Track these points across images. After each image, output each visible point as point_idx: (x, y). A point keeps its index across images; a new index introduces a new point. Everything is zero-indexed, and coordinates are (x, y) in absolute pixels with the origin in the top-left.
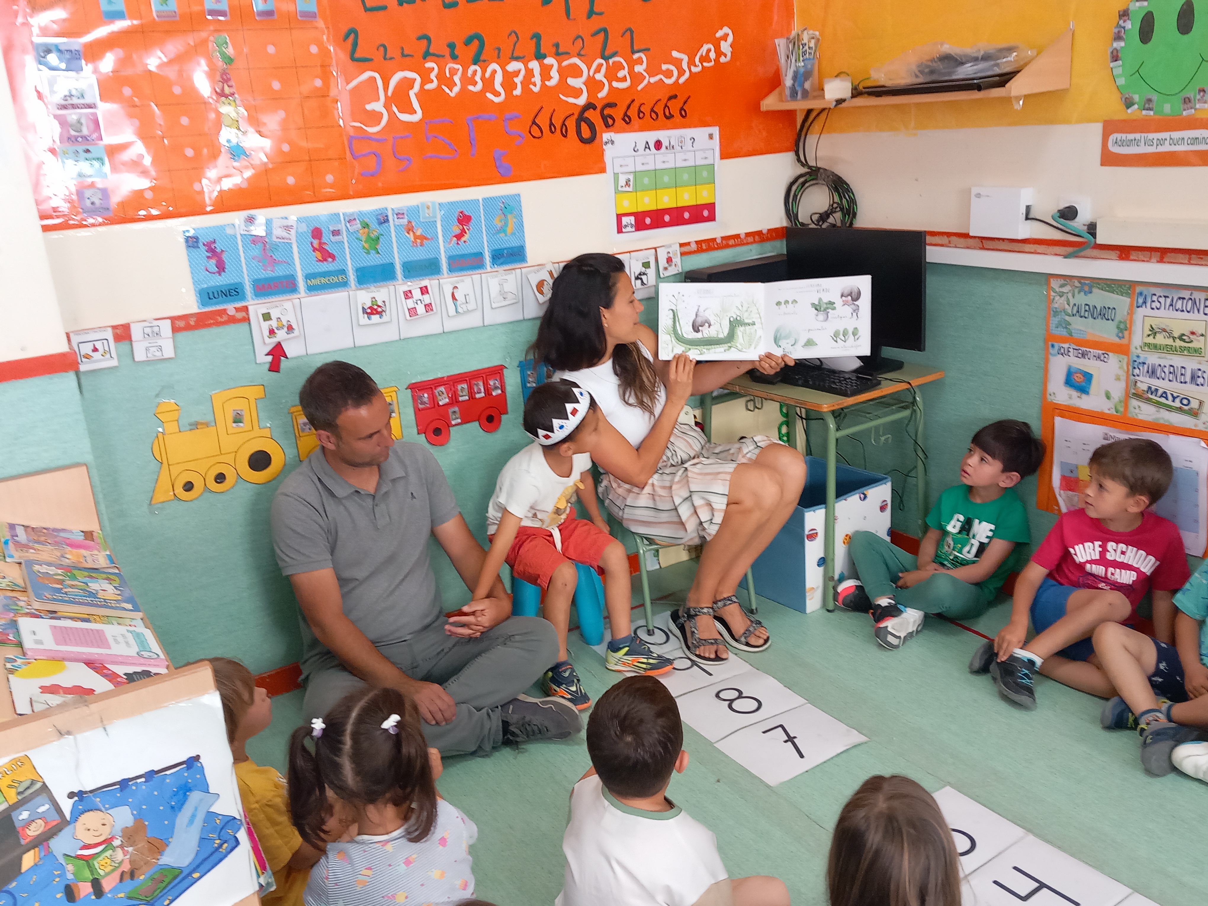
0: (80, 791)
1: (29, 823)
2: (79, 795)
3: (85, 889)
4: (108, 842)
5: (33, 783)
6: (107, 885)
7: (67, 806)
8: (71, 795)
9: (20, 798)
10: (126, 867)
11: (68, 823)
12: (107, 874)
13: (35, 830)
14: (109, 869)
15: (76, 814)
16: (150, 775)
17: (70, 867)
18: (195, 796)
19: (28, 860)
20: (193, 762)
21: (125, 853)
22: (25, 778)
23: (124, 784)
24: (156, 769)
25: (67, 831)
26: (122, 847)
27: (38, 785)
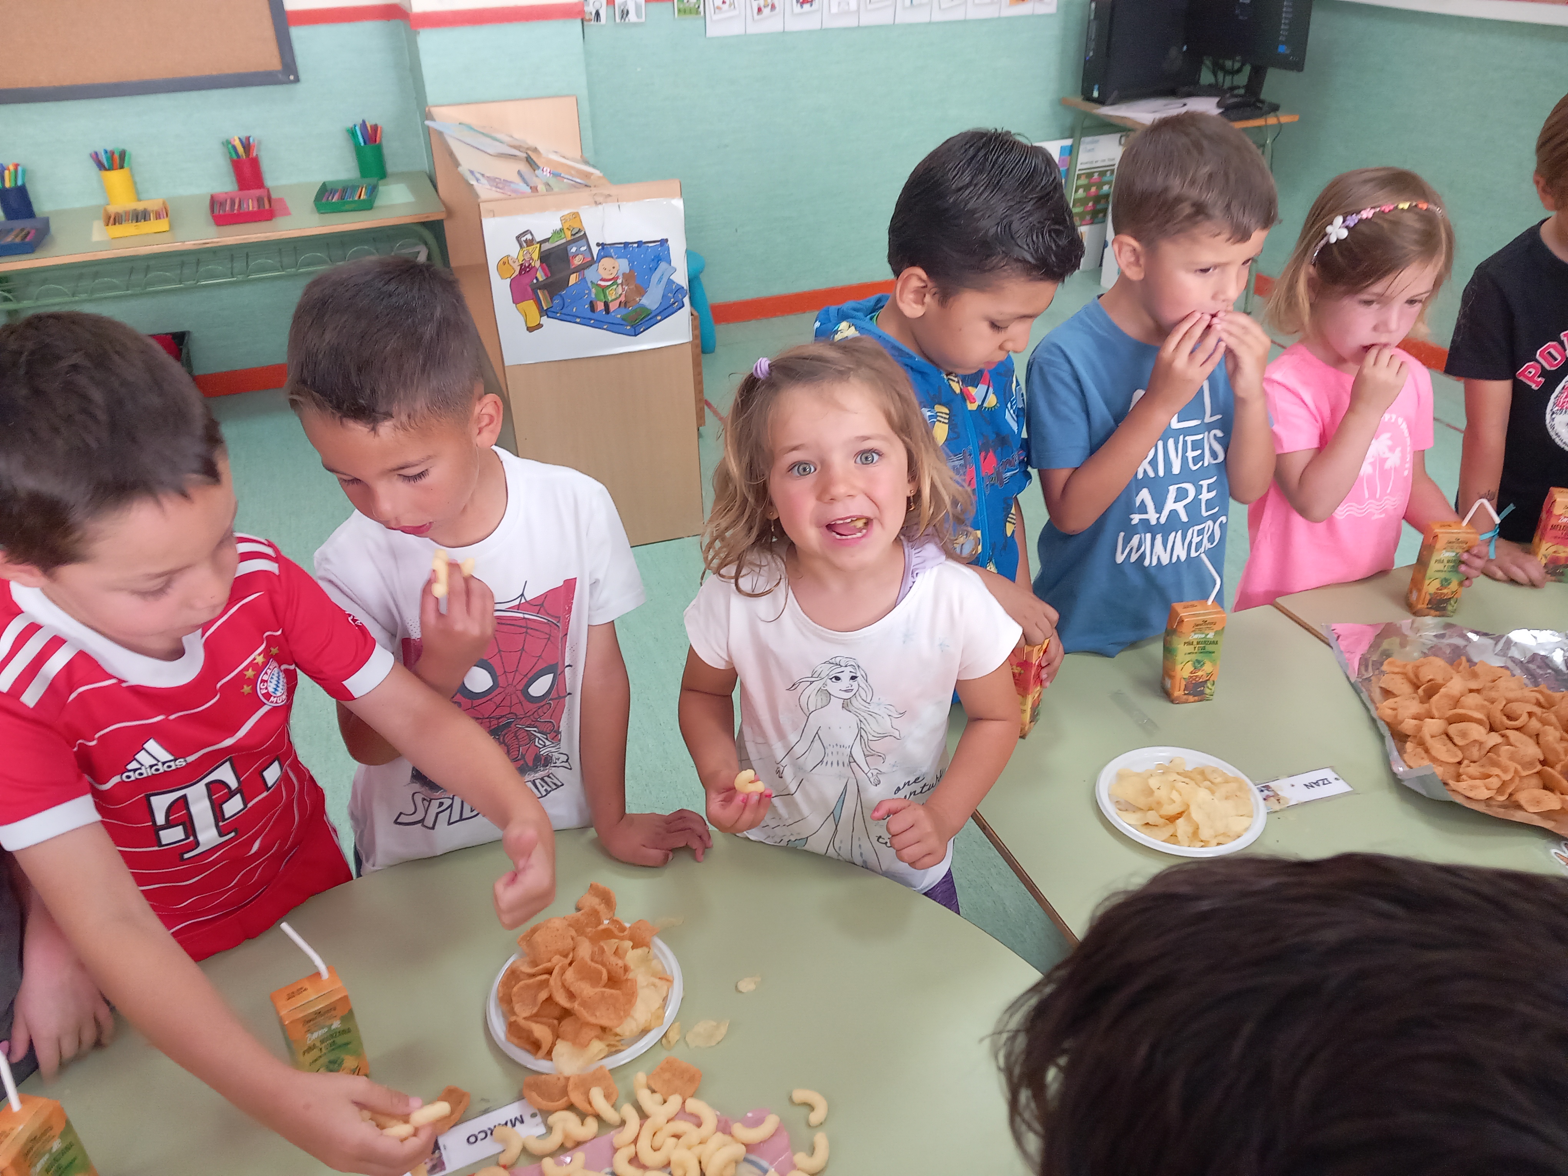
0: (602, 243)
1: (575, 256)
2: (602, 245)
3: (600, 306)
4: (615, 279)
5: (580, 231)
6: (613, 307)
7: (595, 250)
8: (598, 244)
9: (573, 237)
10: (623, 299)
11: (595, 262)
12: (612, 301)
13: (577, 261)
14: (614, 297)
15: (600, 257)
16: (640, 243)
17: (593, 290)
18: (663, 265)
19: (573, 279)
20: (664, 242)
21: (623, 290)
22: (577, 226)
23: (626, 244)
24: (644, 241)
25: (594, 266)
26: (622, 284)
27: (582, 233)
